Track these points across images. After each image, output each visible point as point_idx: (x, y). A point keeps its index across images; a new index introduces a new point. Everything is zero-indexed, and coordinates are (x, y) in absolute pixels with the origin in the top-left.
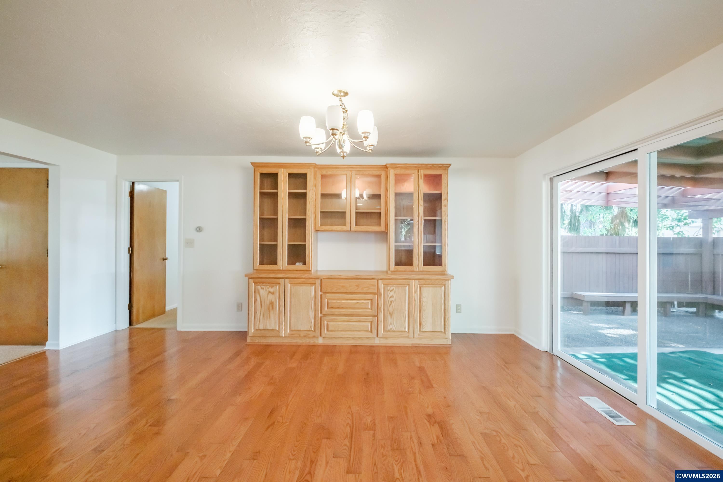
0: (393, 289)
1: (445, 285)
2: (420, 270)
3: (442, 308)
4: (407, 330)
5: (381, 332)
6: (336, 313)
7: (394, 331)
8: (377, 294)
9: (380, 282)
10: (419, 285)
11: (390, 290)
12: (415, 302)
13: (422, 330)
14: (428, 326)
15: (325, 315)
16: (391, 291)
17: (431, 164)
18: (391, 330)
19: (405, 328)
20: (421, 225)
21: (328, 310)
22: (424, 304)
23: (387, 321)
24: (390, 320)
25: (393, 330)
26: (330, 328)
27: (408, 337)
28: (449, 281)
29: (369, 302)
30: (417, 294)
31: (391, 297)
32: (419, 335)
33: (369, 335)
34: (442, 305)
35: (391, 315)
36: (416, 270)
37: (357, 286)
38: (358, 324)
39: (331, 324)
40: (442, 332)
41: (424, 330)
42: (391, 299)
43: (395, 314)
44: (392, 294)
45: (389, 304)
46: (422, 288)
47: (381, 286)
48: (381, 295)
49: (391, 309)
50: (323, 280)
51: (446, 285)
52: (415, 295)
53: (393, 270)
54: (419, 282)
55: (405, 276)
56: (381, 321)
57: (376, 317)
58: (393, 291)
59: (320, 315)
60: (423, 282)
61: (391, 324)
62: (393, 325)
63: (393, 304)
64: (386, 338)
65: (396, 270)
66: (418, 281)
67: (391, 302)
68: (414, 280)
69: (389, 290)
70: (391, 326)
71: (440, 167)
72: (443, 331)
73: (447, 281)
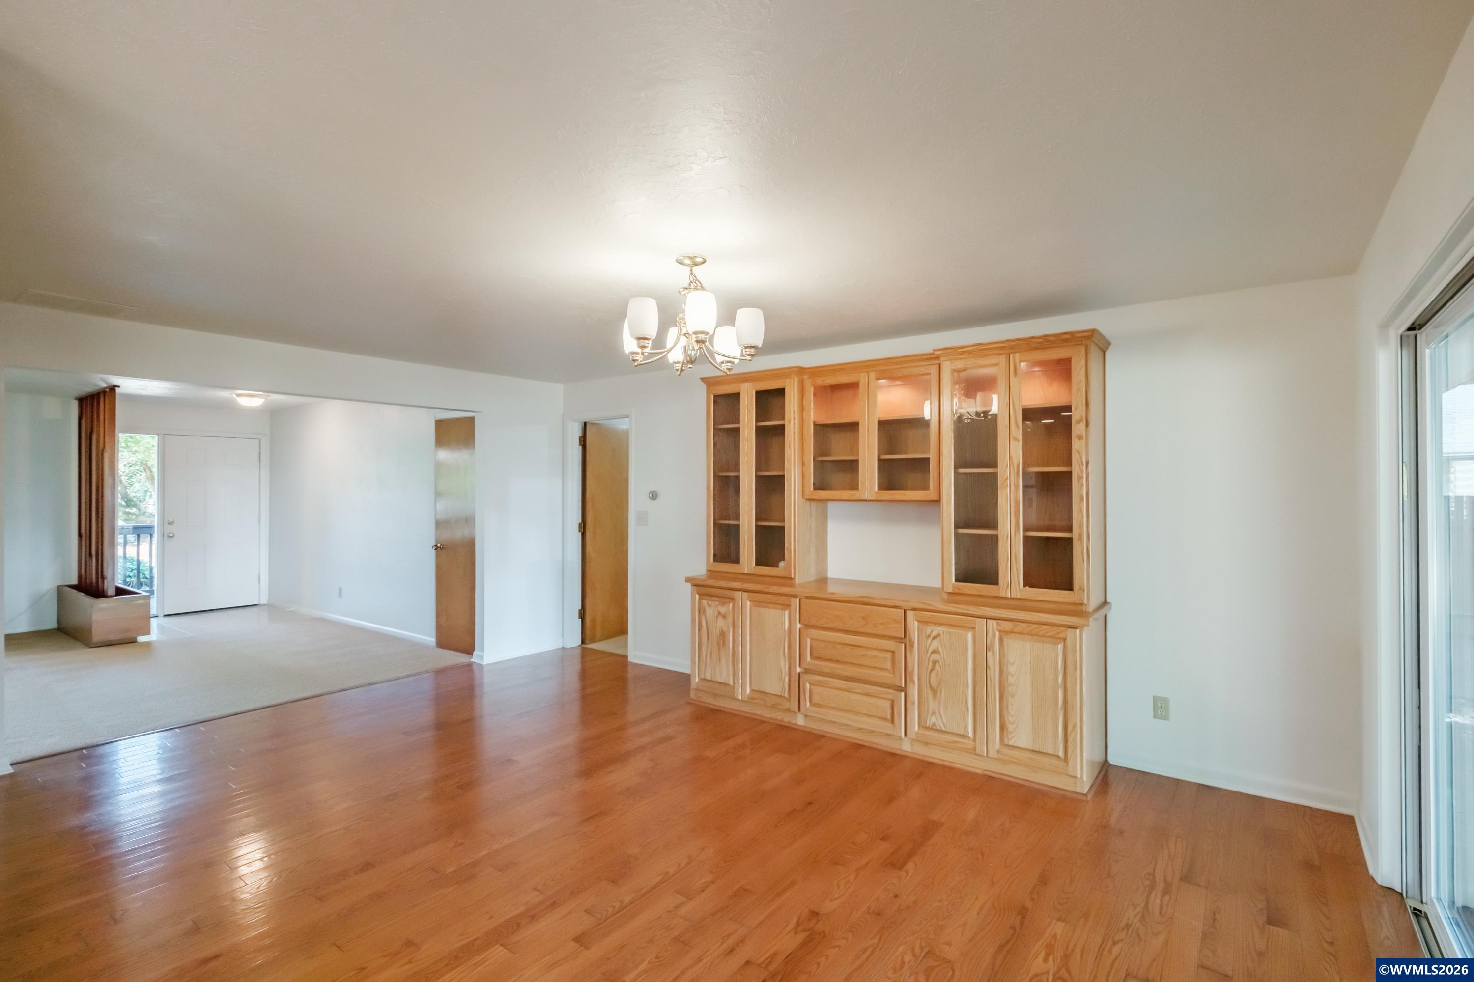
0: (939, 635)
1: (1065, 640)
2: (1015, 597)
3: (1057, 697)
4: (970, 734)
5: (915, 727)
6: (827, 670)
7: (941, 731)
8: (904, 638)
9: (910, 614)
10: (999, 631)
11: (932, 636)
12: (988, 672)
13: (1006, 742)
14: (1022, 737)
15: (807, 671)
16: (934, 638)
17: (1040, 337)
18: (934, 727)
19: (966, 728)
20: (1017, 487)
21: (811, 661)
22: (1011, 680)
23: (926, 705)
24: (932, 705)
25: (939, 728)
26: (816, 699)
27: (973, 751)
28: (1078, 631)
29: (889, 655)
30: (994, 653)
31: (934, 652)
32: (998, 752)
33: (886, 727)
34: (1057, 692)
35: (935, 692)
36: (1004, 595)
37: (863, 618)
38: (865, 698)
39: (816, 690)
40: (1058, 756)
41: (1011, 743)
42: (935, 657)
43: (943, 693)
44: (935, 644)
45: (930, 668)
46: (1005, 641)
47: (914, 625)
48: (912, 646)
49: (934, 681)
50: (804, 600)
51: (1068, 641)
52: (989, 654)
53: (950, 590)
54: (997, 623)
55: (965, 607)
56: (914, 703)
57: (903, 691)
58: (939, 639)
59: (799, 670)
60: (1008, 626)
61: (934, 713)
62: (939, 717)
63: (937, 666)
64: (926, 744)
65: (956, 591)
66: (995, 622)
67: (935, 663)
68: (987, 618)
69: (929, 636)
70: (934, 719)
71: (1065, 341)
72: (1061, 754)
73: (1069, 630)
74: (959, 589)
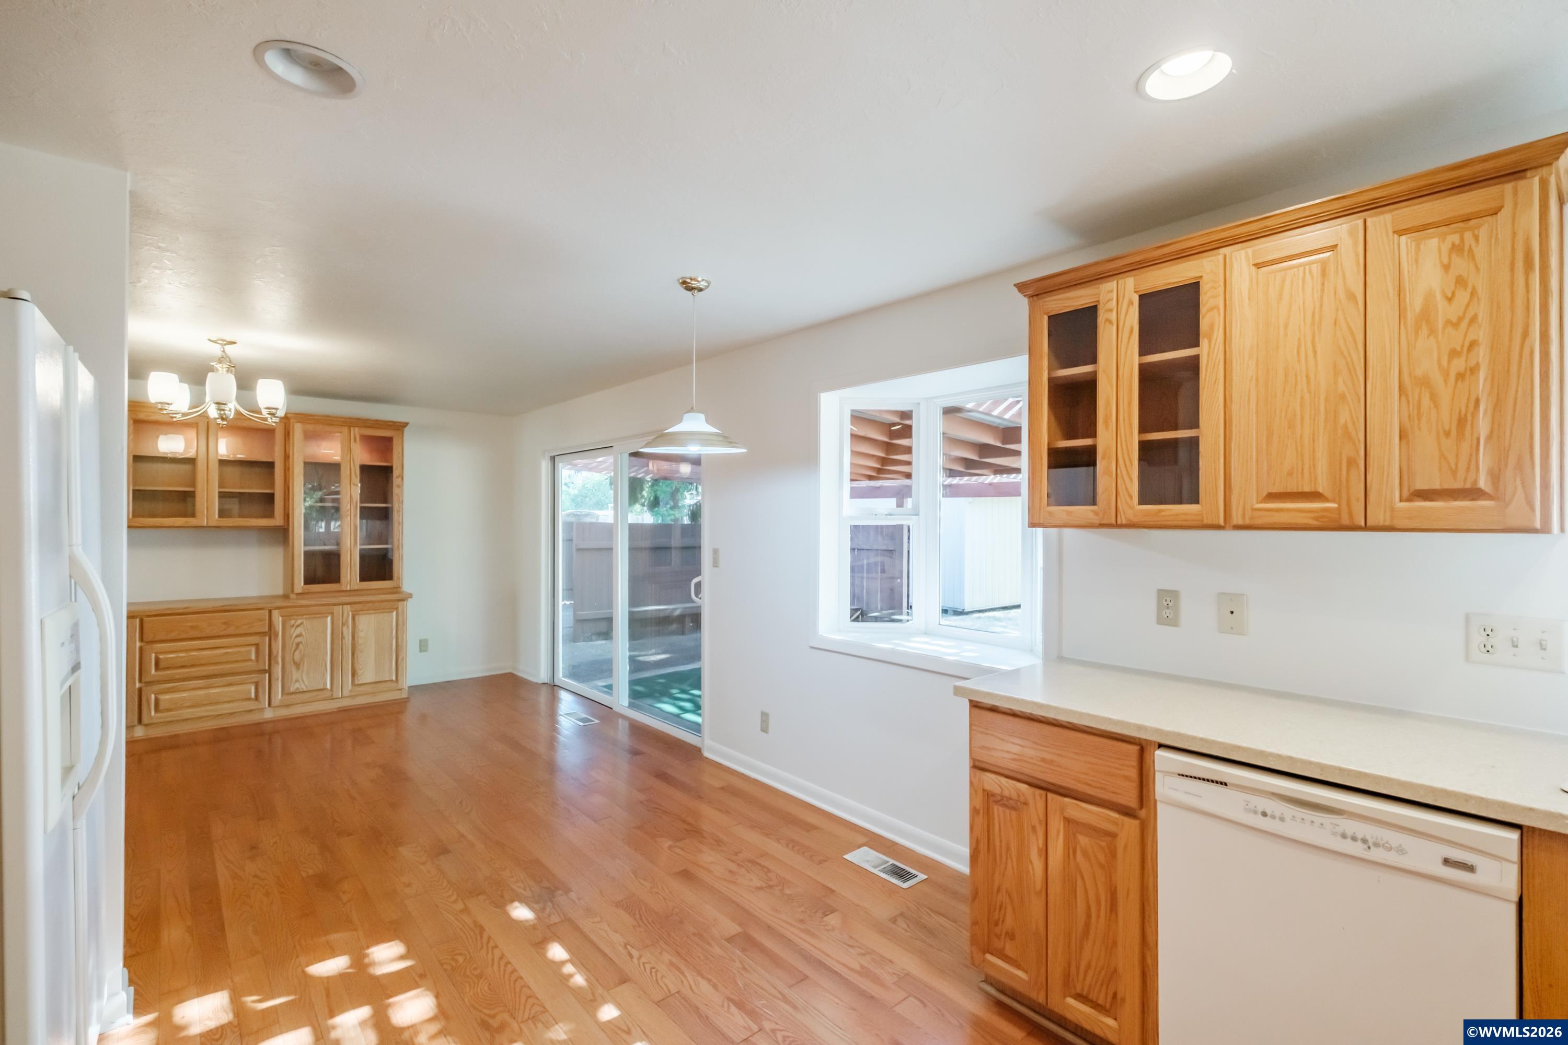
0: (302, 624)
1: (397, 609)
2: (353, 589)
3: (392, 645)
4: (328, 687)
5: (278, 696)
6: (177, 677)
7: (304, 692)
8: (270, 632)
9: (275, 613)
10: (352, 611)
11: (295, 625)
12: (343, 640)
13: (356, 683)
14: (368, 675)
15: (149, 683)
16: (298, 626)
17: (373, 420)
18: (298, 691)
19: (325, 684)
20: (355, 516)
21: (157, 673)
22: (360, 641)
23: (290, 677)
24: (295, 675)
25: (301, 690)
26: (162, 706)
27: (332, 698)
28: (405, 602)
29: (253, 649)
30: (348, 627)
31: (296, 637)
32: (351, 691)
33: (252, 705)
34: (392, 641)
35: (298, 665)
36: (344, 589)
37: (225, 623)
38: (226, 689)
39: (163, 697)
40: (392, 681)
41: (360, 682)
42: (299, 640)
43: (305, 664)
44: (298, 631)
45: (293, 649)
46: (357, 617)
47: (278, 620)
48: (277, 635)
49: (297, 656)
50: (145, 619)
51: (400, 609)
52: (345, 628)
53: (300, 591)
54: (351, 607)
55: (325, 600)
56: (278, 679)
57: (266, 673)
58: (302, 626)
59: (138, 685)
60: (358, 607)
61: (297, 681)
62: (302, 682)
63: (301, 646)
64: (288, 706)
65: (306, 591)
66: (349, 606)
67: (298, 645)
68: (343, 604)
69: (293, 626)
70: (297, 685)
71: (390, 426)
72: (394, 678)
73: (400, 603)
74: (307, 589)
